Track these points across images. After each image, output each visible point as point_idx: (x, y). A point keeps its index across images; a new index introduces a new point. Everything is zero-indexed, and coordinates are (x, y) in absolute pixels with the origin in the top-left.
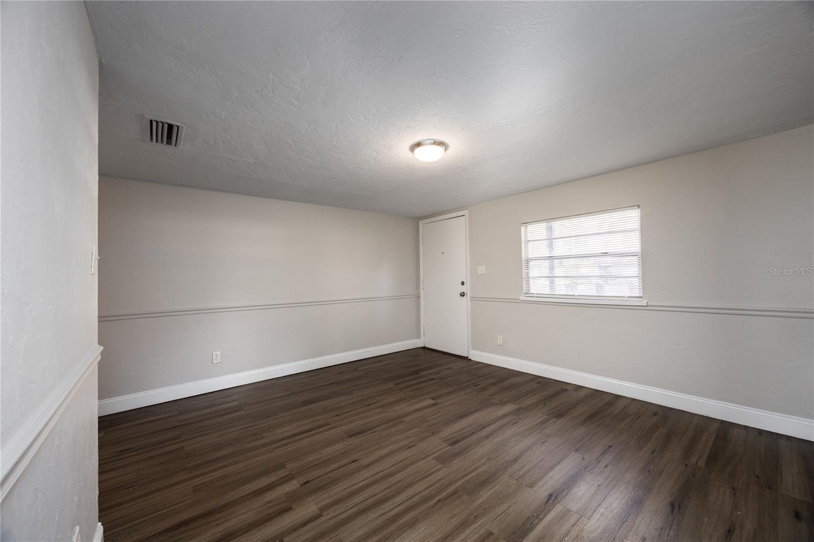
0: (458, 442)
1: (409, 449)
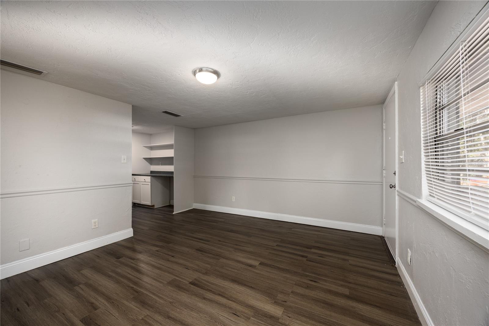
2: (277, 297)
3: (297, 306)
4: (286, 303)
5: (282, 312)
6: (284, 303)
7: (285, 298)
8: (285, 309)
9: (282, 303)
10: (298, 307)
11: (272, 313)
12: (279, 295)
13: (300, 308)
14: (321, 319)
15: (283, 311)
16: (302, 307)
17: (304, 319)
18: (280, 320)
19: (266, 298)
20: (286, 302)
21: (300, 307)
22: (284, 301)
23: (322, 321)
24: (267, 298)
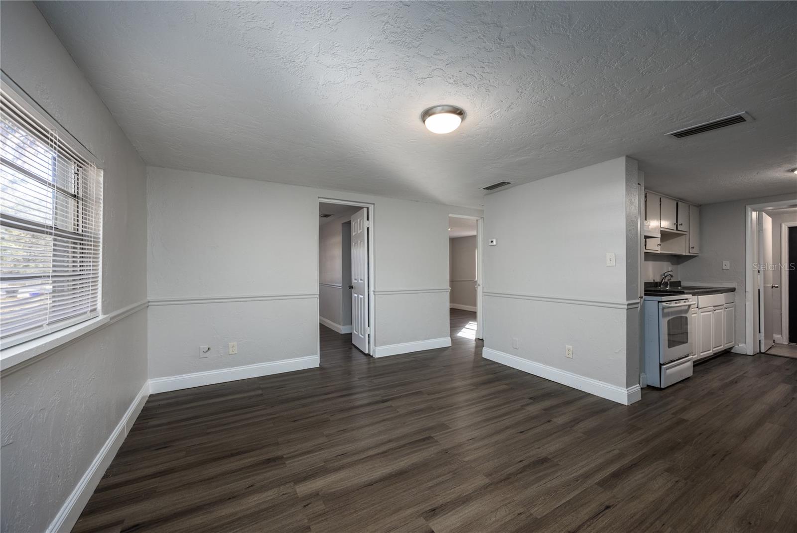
0: (422, 439)
1: (473, 437)
2: (324, 502)
3: (284, 514)
4: (303, 505)
5: (298, 492)
6: (305, 503)
7: (311, 511)
8: (298, 497)
9: (308, 502)
10: (282, 513)
11: (309, 482)
12: (323, 507)
13: (278, 515)
14: (238, 524)
15: (297, 494)
16: (275, 518)
17: (263, 507)
18: (292, 484)
19: (336, 490)
20: (305, 506)
21: (278, 517)
22: (308, 505)
23: (237, 523)
24: (333, 490)
